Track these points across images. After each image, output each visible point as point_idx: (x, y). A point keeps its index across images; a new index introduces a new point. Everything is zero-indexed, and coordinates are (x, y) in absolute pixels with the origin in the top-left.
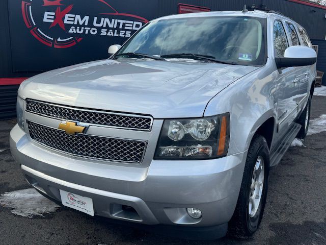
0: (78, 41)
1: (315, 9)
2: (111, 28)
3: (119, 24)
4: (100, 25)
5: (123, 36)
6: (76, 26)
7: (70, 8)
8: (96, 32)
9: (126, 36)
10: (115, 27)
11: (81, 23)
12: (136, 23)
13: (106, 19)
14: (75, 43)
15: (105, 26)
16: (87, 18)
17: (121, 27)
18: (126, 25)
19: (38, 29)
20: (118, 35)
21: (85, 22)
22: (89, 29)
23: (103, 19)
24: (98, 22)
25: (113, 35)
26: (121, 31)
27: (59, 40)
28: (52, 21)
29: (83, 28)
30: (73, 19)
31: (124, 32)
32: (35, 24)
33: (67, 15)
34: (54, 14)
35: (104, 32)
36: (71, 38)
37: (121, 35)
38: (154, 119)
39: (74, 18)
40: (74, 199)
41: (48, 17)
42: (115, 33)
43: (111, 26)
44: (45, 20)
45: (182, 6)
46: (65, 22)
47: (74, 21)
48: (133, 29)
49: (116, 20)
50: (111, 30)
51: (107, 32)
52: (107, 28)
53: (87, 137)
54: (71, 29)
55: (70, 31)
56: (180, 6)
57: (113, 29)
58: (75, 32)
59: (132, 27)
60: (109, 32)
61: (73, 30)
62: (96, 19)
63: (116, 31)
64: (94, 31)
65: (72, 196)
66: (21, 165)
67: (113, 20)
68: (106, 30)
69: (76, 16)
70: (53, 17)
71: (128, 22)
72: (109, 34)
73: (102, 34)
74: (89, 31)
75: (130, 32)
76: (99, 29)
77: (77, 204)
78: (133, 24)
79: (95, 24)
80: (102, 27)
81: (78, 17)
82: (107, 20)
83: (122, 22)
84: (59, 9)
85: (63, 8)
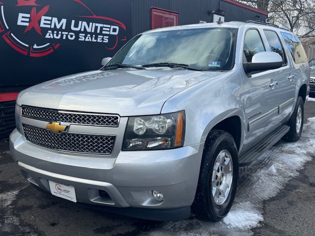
0: (56, 47)
1: (259, 15)
2: (89, 33)
3: (96, 28)
4: (78, 29)
5: (101, 41)
6: (53, 30)
7: (46, 9)
8: (74, 37)
9: (104, 41)
10: (93, 31)
11: (58, 26)
12: (113, 27)
13: (83, 22)
14: (52, 51)
15: (82, 30)
16: (64, 21)
17: (98, 32)
18: (104, 29)
19: (12, 34)
20: (96, 41)
21: (62, 26)
22: (67, 33)
23: (80, 22)
24: (76, 26)
25: (91, 40)
26: (99, 36)
27: (35, 47)
28: (27, 24)
29: (60, 32)
30: (49, 22)
31: (102, 37)
32: (8, 28)
34: (28, 16)
35: (82, 38)
36: (48, 44)
37: (99, 40)
38: (120, 117)
39: (51, 21)
40: (61, 188)
41: (22, 20)
42: (93, 38)
43: (89, 30)
44: (19, 23)
45: (155, 10)
46: (41, 26)
47: (51, 24)
48: (111, 34)
49: (94, 24)
50: (89, 35)
51: (85, 37)
52: (85, 32)
53: (69, 134)
54: (48, 34)
55: (47, 36)
56: (153, 10)
57: (91, 34)
58: (52, 37)
59: (109, 31)
60: (87, 38)
61: (50, 35)
62: (73, 22)
63: (94, 36)
64: (71, 36)
65: (58, 186)
66: (17, 162)
67: (91, 24)
68: (84, 35)
69: (53, 18)
70: (28, 20)
71: (105, 26)
72: (87, 40)
73: (80, 39)
74: (67, 35)
75: (108, 37)
76: (77, 33)
77: (63, 193)
78: (110, 28)
79: (73, 28)
80: (80, 32)
81: (55, 20)
82: (85, 23)
83: (99, 25)
84: (34, 10)
85: (39, 9)
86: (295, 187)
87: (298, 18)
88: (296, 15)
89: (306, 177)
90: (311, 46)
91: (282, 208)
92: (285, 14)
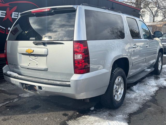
1: (135, 10)
7: (15, 8)
28: (4, 16)
33: (13, 13)
34: (5, 12)
41: (2, 14)
46: (12, 17)
69: (19, 13)
70: (5, 14)
84: (8, 9)
85: (11, 8)
86: (149, 106)
87: (157, 11)
88: (156, 10)
89: (156, 100)
90: (164, 26)
91: (140, 119)
92: (150, 9)
